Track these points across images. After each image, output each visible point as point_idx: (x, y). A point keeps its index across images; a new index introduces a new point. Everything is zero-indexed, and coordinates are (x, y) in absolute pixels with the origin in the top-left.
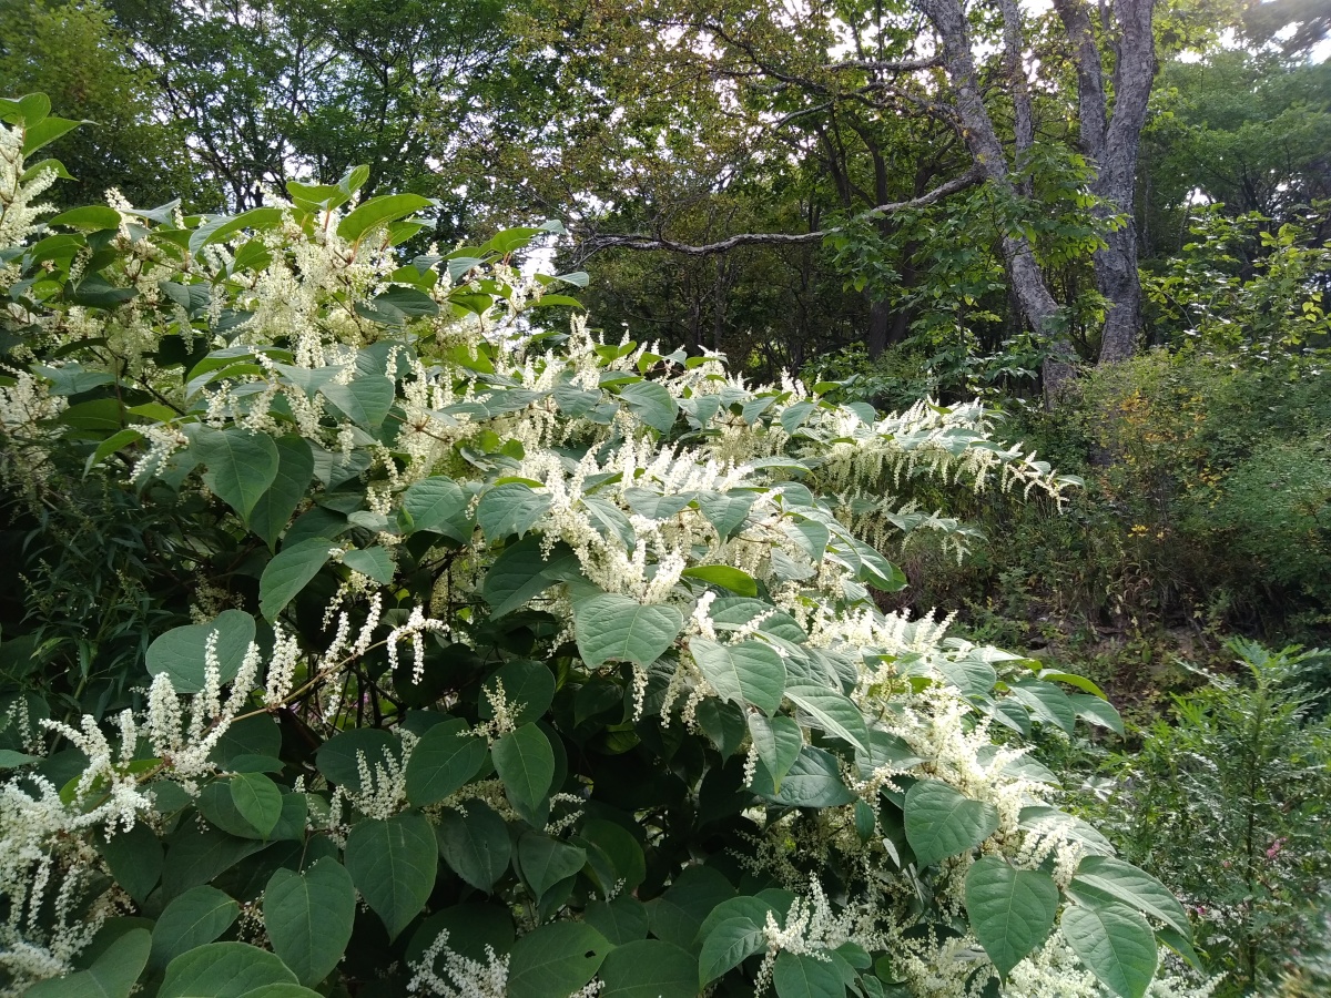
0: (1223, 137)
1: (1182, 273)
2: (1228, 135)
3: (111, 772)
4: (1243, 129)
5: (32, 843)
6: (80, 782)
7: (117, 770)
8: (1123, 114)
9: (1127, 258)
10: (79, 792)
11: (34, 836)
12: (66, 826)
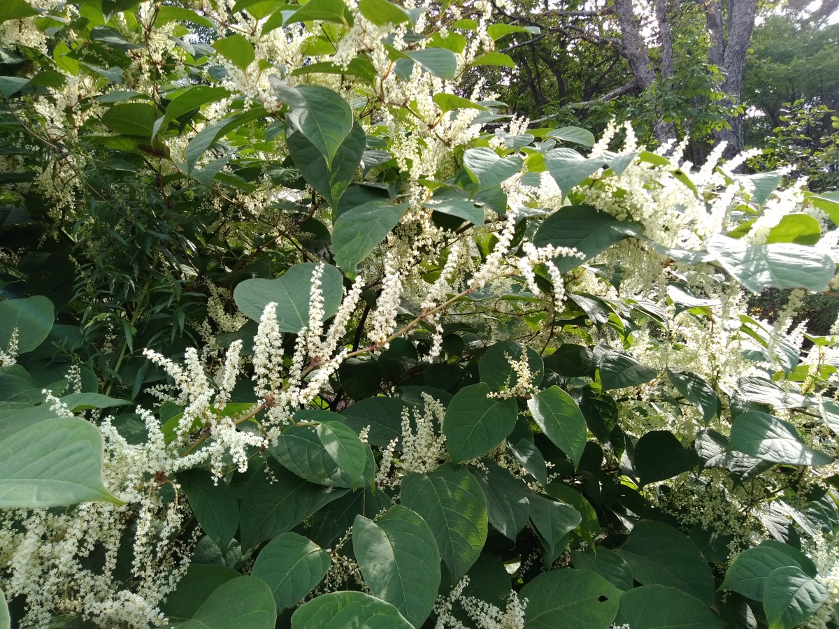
0: (781, 68)
1: (774, 146)
2: (783, 67)
3: (209, 413)
4: (793, 63)
5: (131, 485)
6: (182, 422)
7: (213, 411)
8: (734, 43)
9: (737, 137)
10: (179, 433)
11: (134, 478)
12: (168, 468)
